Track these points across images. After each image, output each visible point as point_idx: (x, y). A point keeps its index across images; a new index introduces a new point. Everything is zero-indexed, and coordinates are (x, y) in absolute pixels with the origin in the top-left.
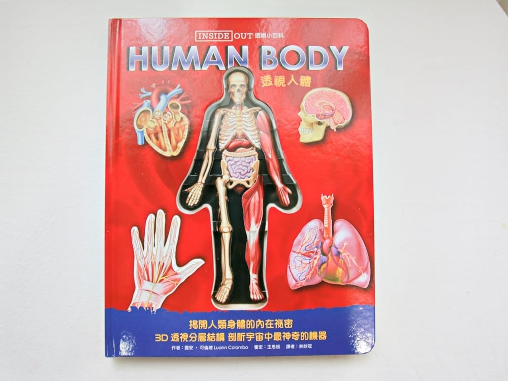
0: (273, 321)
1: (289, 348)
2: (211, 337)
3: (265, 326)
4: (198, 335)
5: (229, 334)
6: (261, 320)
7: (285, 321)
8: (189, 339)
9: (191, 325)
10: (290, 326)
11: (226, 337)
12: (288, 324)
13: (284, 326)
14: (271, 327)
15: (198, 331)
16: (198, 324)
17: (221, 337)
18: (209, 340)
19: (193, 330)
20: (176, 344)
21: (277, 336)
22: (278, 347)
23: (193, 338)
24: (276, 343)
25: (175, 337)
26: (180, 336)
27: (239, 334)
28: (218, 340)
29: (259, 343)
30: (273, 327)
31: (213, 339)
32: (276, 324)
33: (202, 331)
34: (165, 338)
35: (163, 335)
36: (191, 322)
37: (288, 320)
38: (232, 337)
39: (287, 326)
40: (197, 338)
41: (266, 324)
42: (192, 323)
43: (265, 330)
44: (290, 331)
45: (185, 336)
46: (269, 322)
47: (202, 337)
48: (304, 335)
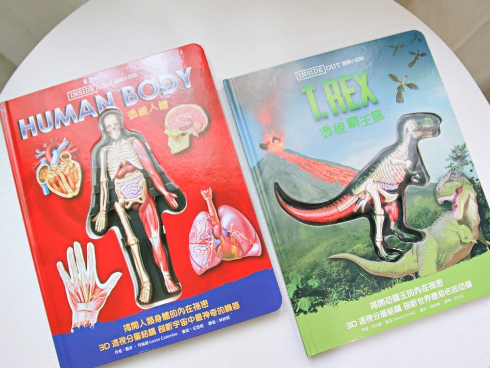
0: (191, 306)
1: (211, 324)
2: (144, 334)
3: (186, 312)
4: (133, 336)
5: (159, 327)
6: (181, 308)
7: (201, 302)
8: (127, 341)
9: (125, 329)
10: (206, 305)
11: (157, 330)
12: (204, 304)
13: (201, 307)
14: (191, 311)
15: (132, 332)
16: (131, 326)
17: (152, 332)
18: (143, 337)
19: (128, 333)
20: (118, 348)
21: (198, 317)
22: (202, 326)
23: (130, 339)
24: (199, 323)
25: (115, 342)
26: (119, 341)
27: (166, 325)
28: (151, 335)
29: (185, 328)
30: (193, 311)
31: (147, 335)
32: (194, 307)
33: (136, 331)
34: (107, 346)
35: (105, 344)
36: (124, 326)
37: (204, 301)
38: (161, 329)
39: (204, 306)
40: (134, 338)
41: (186, 310)
42: (126, 327)
43: (187, 315)
44: (208, 309)
45: (123, 340)
46: (188, 308)
47: (137, 336)
48: (220, 309)
